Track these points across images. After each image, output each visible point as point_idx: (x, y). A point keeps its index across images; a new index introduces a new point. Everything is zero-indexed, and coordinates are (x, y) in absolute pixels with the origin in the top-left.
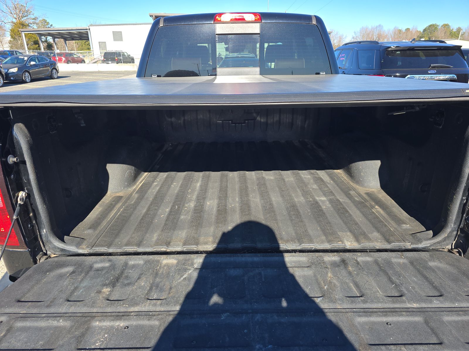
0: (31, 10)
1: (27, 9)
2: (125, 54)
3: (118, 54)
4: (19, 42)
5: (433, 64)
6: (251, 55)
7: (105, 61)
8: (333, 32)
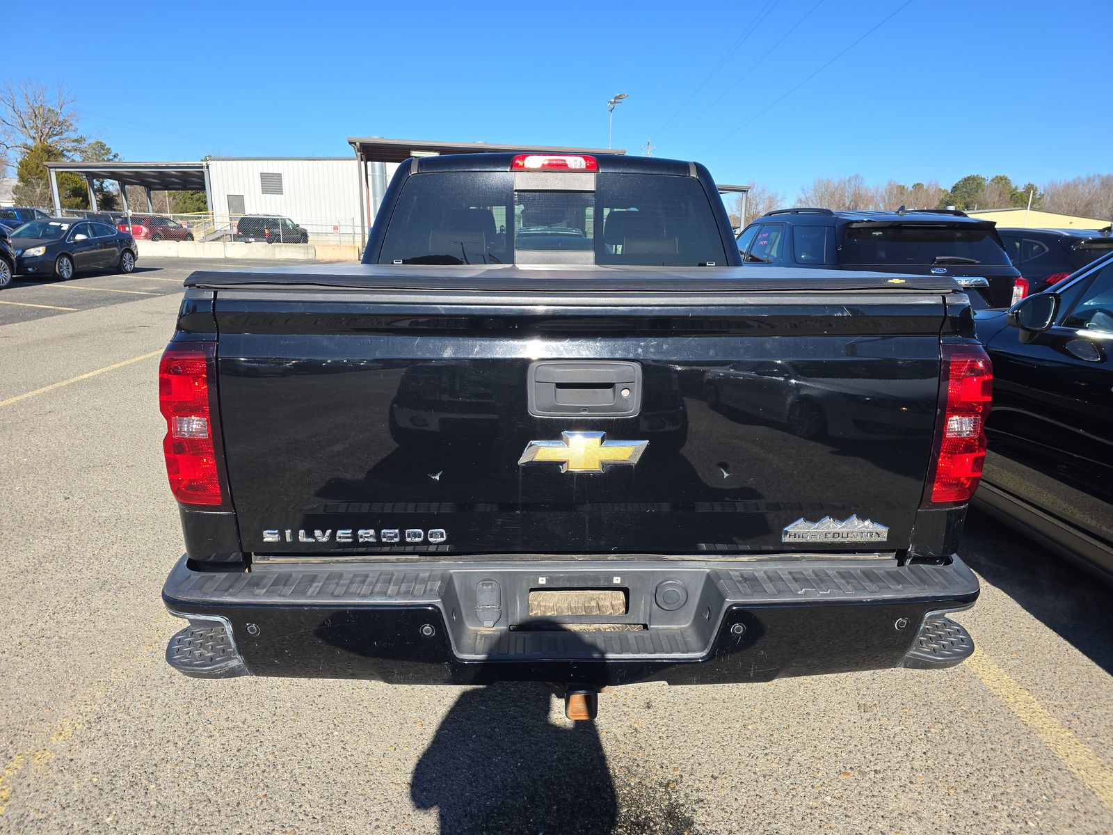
0: (71, 122)
1: (61, 119)
2: (288, 222)
3: (272, 223)
4: (38, 191)
5: (940, 256)
6: (574, 232)
7: (239, 236)
8: (755, 186)
